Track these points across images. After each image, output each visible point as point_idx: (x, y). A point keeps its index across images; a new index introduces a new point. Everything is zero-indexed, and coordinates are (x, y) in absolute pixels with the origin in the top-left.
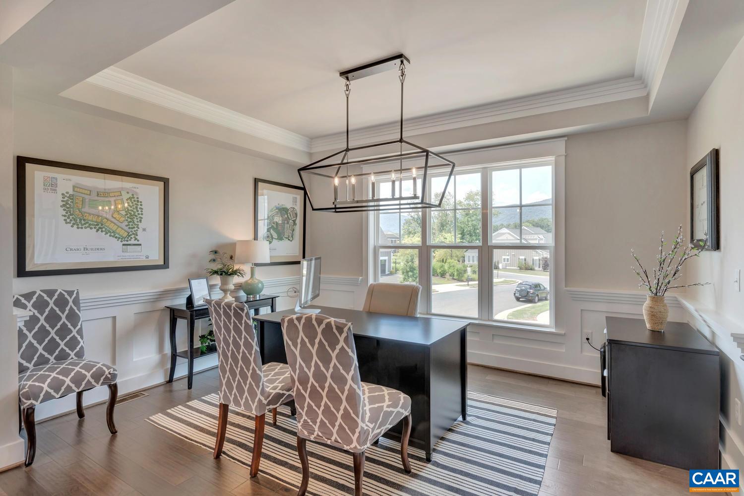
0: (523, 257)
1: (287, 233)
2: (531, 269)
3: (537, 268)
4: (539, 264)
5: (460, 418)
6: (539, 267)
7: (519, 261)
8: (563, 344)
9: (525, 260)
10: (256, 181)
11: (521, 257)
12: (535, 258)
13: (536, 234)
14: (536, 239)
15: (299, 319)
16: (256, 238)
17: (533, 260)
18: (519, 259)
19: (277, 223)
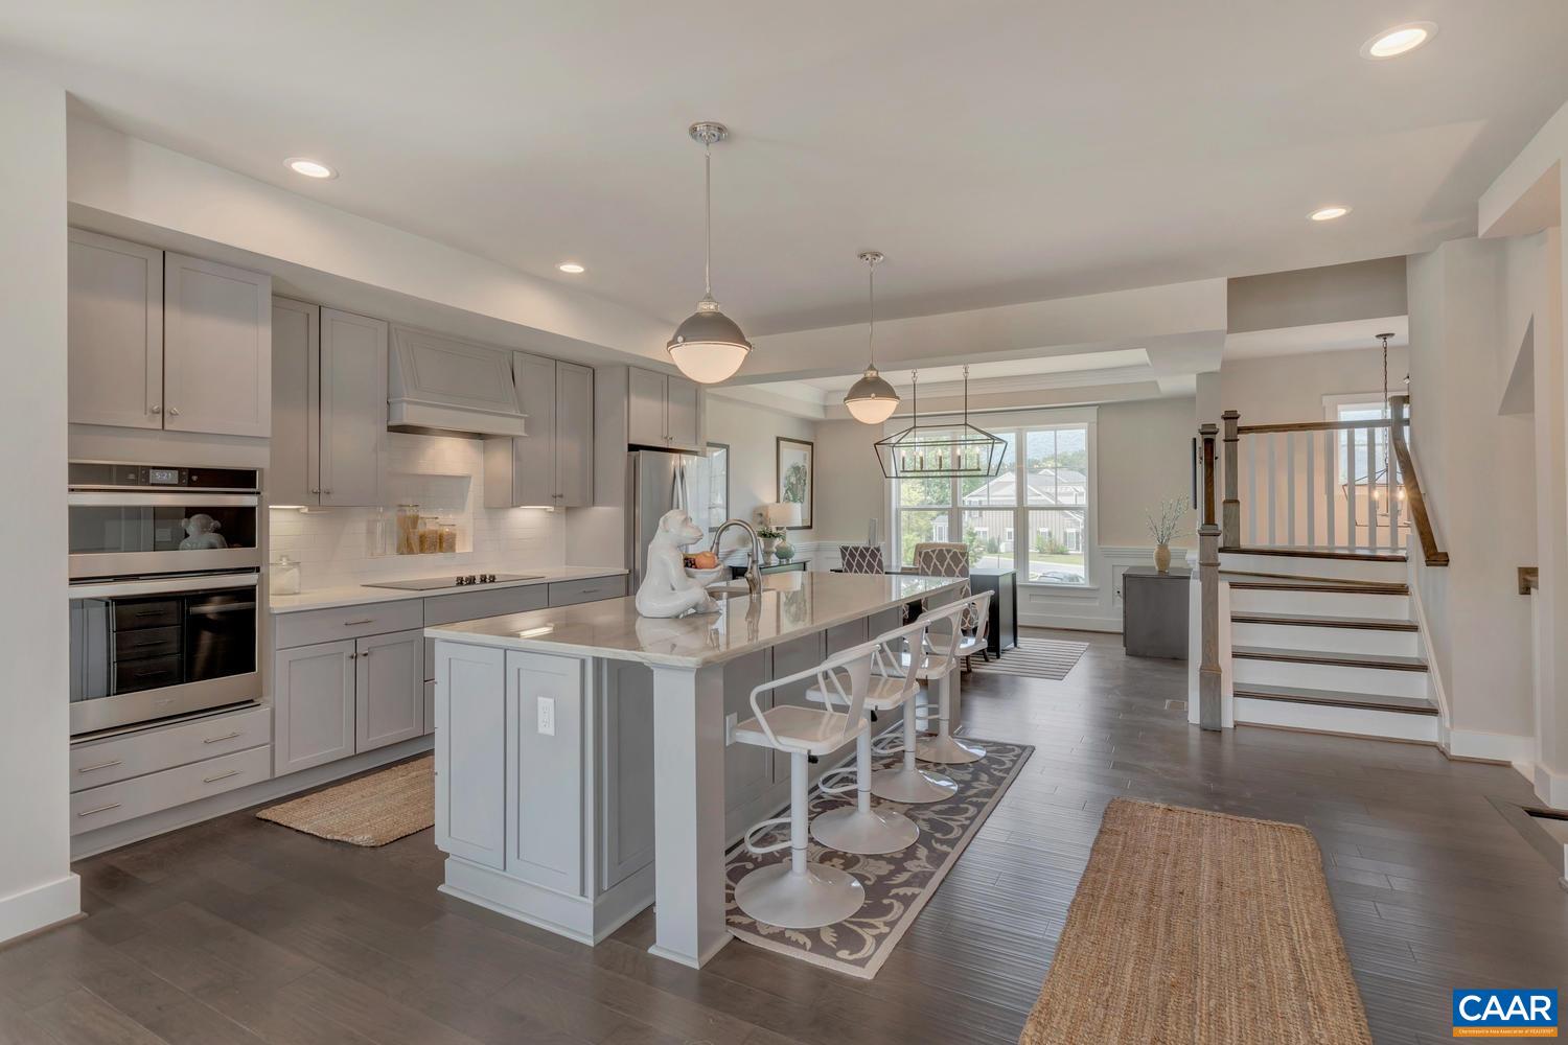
0: (1046, 530)
1: (800, 495)
2: (1062, 553)
3: (1072, 551)
4: (1078, 543)
5: (1012, 645)
6: (1078, 549)
7: (1039, 539)
8: (1096, 598)
9: (1050, 534)
10: (778, 439)
11: (1041, 530)
12: (1069, 531)
13: (1069, 484)
14: (1070, 494)
15: (933, 552)
16: (778, 501)
17: (1065, 534)
18: (1038, 532)
19: (792, 484)
